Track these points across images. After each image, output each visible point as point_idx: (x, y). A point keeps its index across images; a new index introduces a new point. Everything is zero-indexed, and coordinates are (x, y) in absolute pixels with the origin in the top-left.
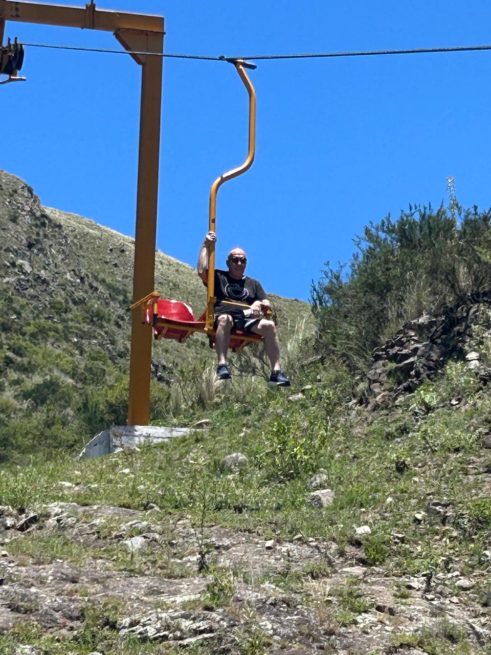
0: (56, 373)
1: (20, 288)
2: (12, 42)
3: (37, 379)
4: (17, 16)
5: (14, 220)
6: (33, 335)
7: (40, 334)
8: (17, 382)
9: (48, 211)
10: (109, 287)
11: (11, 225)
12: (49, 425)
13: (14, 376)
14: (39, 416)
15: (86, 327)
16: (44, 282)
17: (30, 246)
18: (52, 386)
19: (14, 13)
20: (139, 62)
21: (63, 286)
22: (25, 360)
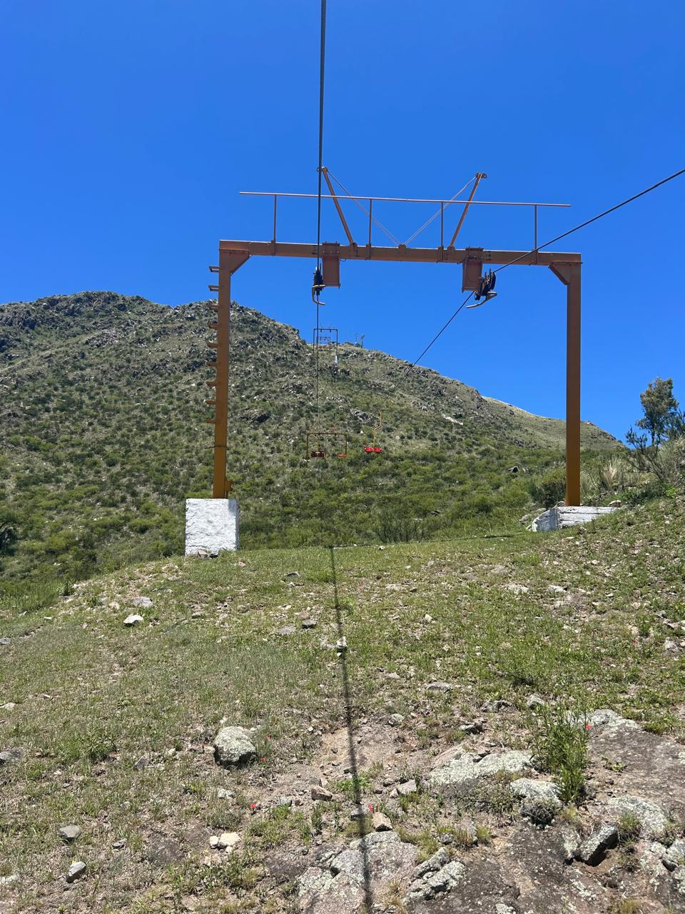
0: (489, 446)
1: (475, 420)
2: (488, 274)
3: (483, 448)
4: (490, 260)
5: (473, 400)
6: (481, 434)
7: (483, 434)
8: (477, 449)
9: (483, 397)
10: (502, 418)
11: (472, 402)
12: (488, 463)
13: (475, 447)
14: (484, 460)
15: (496, 431)
16: (483, 418)
17: (478, 408)
18: (488, 450)
19: (488, 258)
20: (565, 283)
21: (488, 418)
22: (479, 442)
